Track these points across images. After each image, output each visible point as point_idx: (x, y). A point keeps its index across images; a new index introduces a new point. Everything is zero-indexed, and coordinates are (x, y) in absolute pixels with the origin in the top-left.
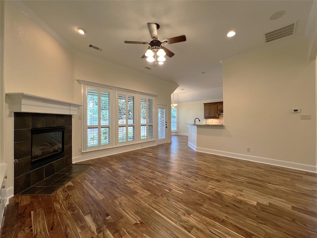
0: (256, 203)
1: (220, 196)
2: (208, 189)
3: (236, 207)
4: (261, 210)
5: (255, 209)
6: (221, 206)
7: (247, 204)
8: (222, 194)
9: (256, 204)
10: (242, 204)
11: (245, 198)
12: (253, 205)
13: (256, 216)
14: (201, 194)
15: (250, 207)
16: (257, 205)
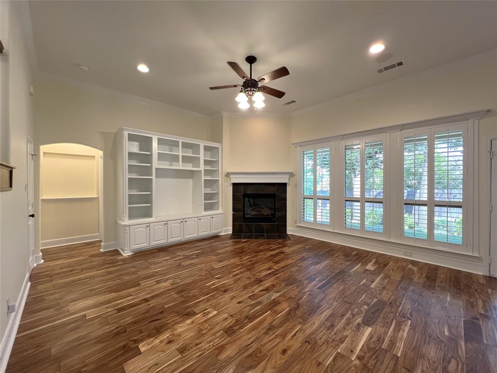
0: (142, 349)
1: (185, 315)
2: (207, 308)
3: (154, 319)
4: (127, 344)
5: (135, 338)
6: (166, 307)
7: (149, 336)
8: (188, 319)
9: (140, 346)
10: (152, 329)
11: (161, 342)
12: (142, 340)
13: (128, 331)
14: (199, 299)
15: (142, 334)
16: (138, 346)
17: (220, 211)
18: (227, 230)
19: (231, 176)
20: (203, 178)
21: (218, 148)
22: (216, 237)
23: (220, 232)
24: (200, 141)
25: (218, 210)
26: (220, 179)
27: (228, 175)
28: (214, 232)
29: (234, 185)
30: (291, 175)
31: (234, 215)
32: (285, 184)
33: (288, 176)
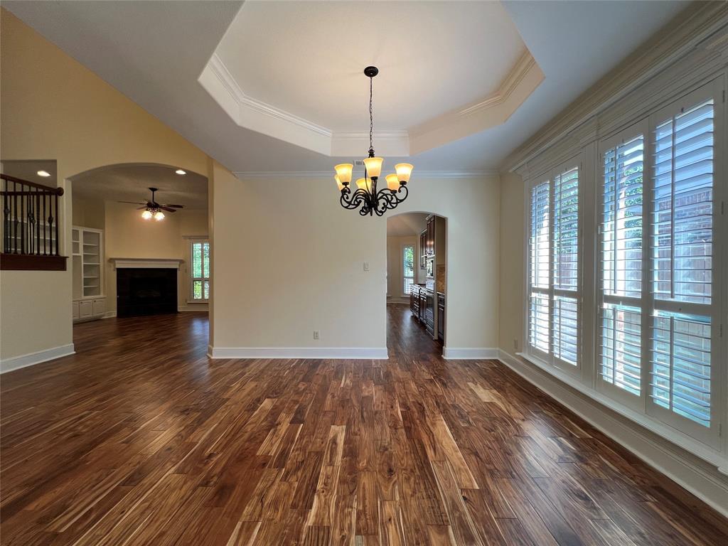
17: (102, 295)
18: (111, 314)
19: (116, 262)
20: (83, 264)
21: (99, 234)
22: (97, 320)
23: (103, 315)
24: (79, 227)
25: (99, 294)
26: (101, 264)
27: (112, 260)
28: (96, 315)
29: (119, 270)
30: (182, 262)
31: (118, 300)
32: (175, 270)
33: (178, 263)
